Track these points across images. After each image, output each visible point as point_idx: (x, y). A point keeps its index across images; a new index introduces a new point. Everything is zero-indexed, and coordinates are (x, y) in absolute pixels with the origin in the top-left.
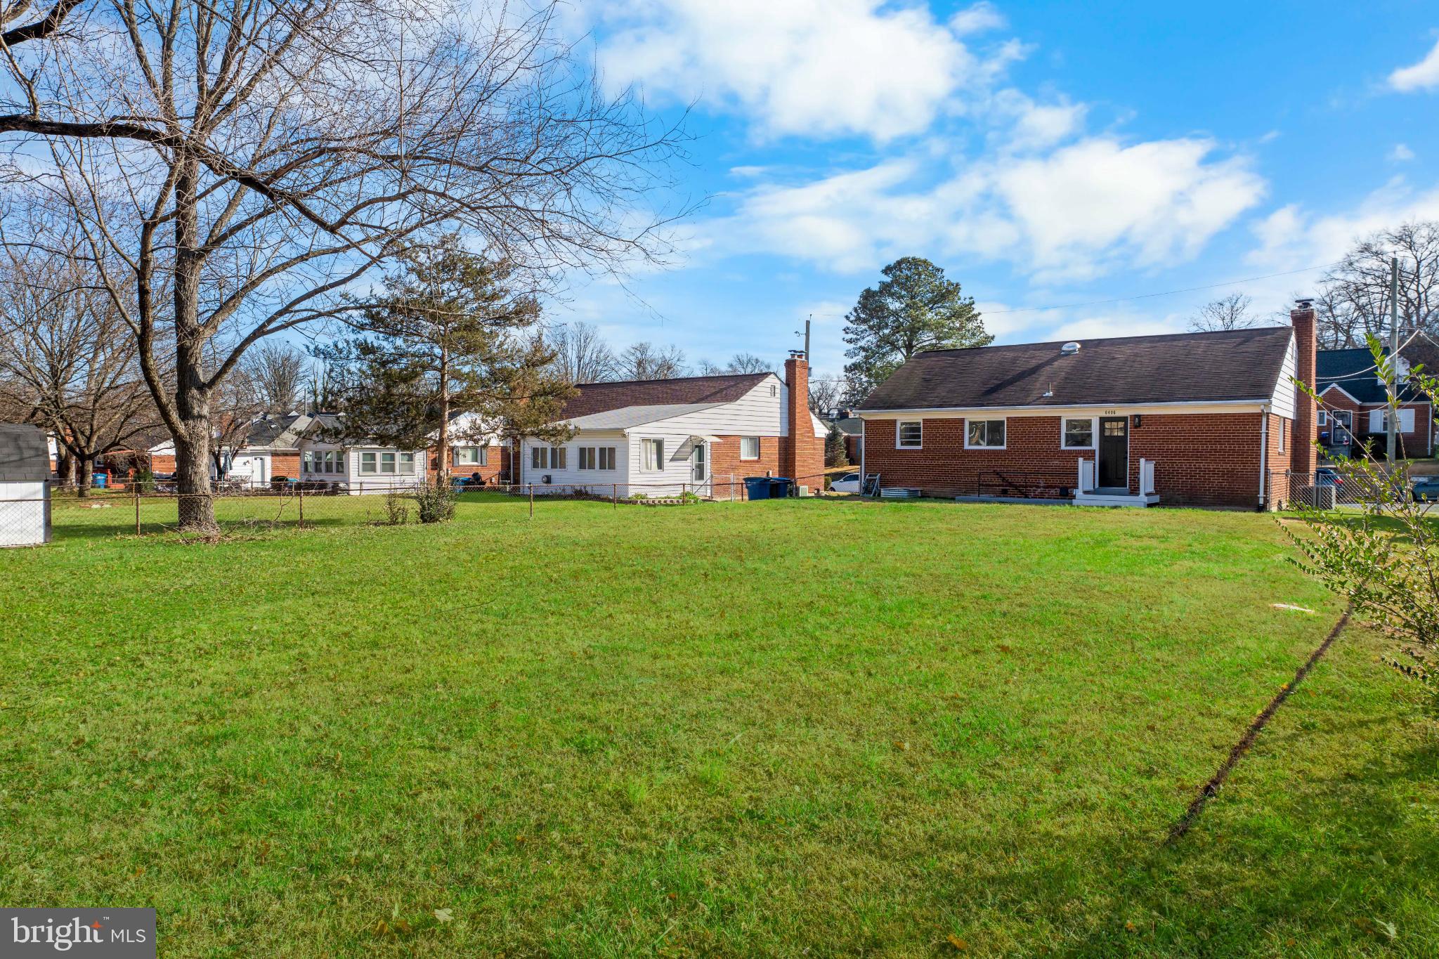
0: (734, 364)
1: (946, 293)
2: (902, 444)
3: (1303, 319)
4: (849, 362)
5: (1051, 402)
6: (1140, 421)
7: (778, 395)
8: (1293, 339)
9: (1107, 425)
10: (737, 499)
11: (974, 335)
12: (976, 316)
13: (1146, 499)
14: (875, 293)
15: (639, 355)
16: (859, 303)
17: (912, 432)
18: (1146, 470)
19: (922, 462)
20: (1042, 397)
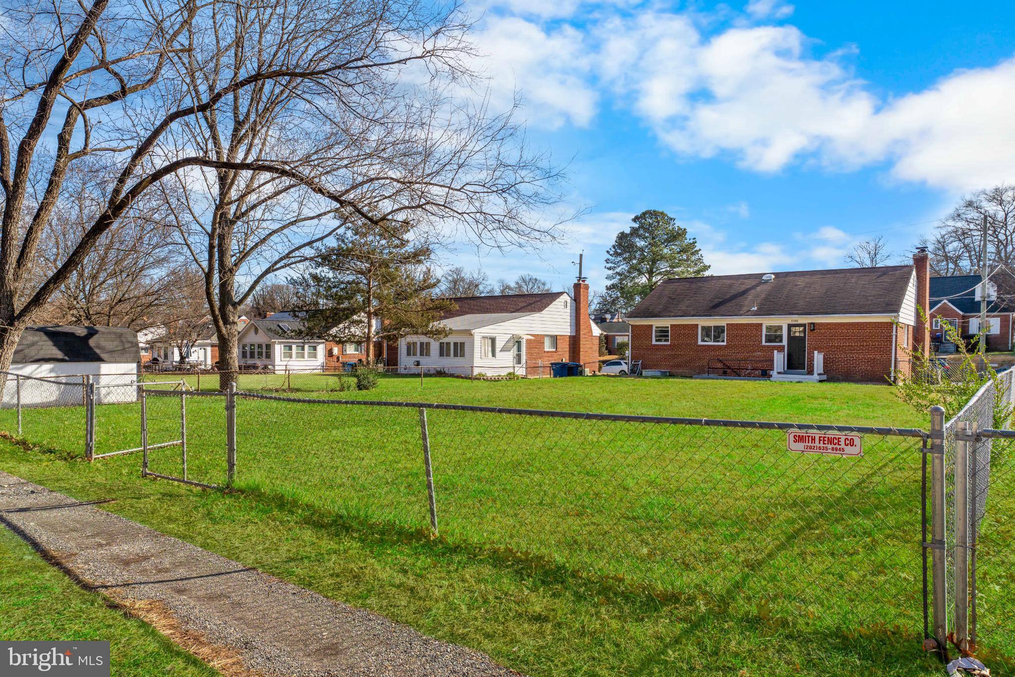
0: (520, 282)
1: (677, 235)
2: (657, 341)
3: (920, 261)
4: (609, 283)
5: (756, 314)
6: (814, 326)
7: (569, 307)
8: (914, 273)
9: (793, 329)
10: (547, 376)
11: (696, 264)
12: (697, 251)
13: (818, 378)
14: (627, 235)
15: (455, 276)
16: (616, 242)
17: (663, 333)
18: (818, 359)
19: (670, 352)
20: (750, 310)
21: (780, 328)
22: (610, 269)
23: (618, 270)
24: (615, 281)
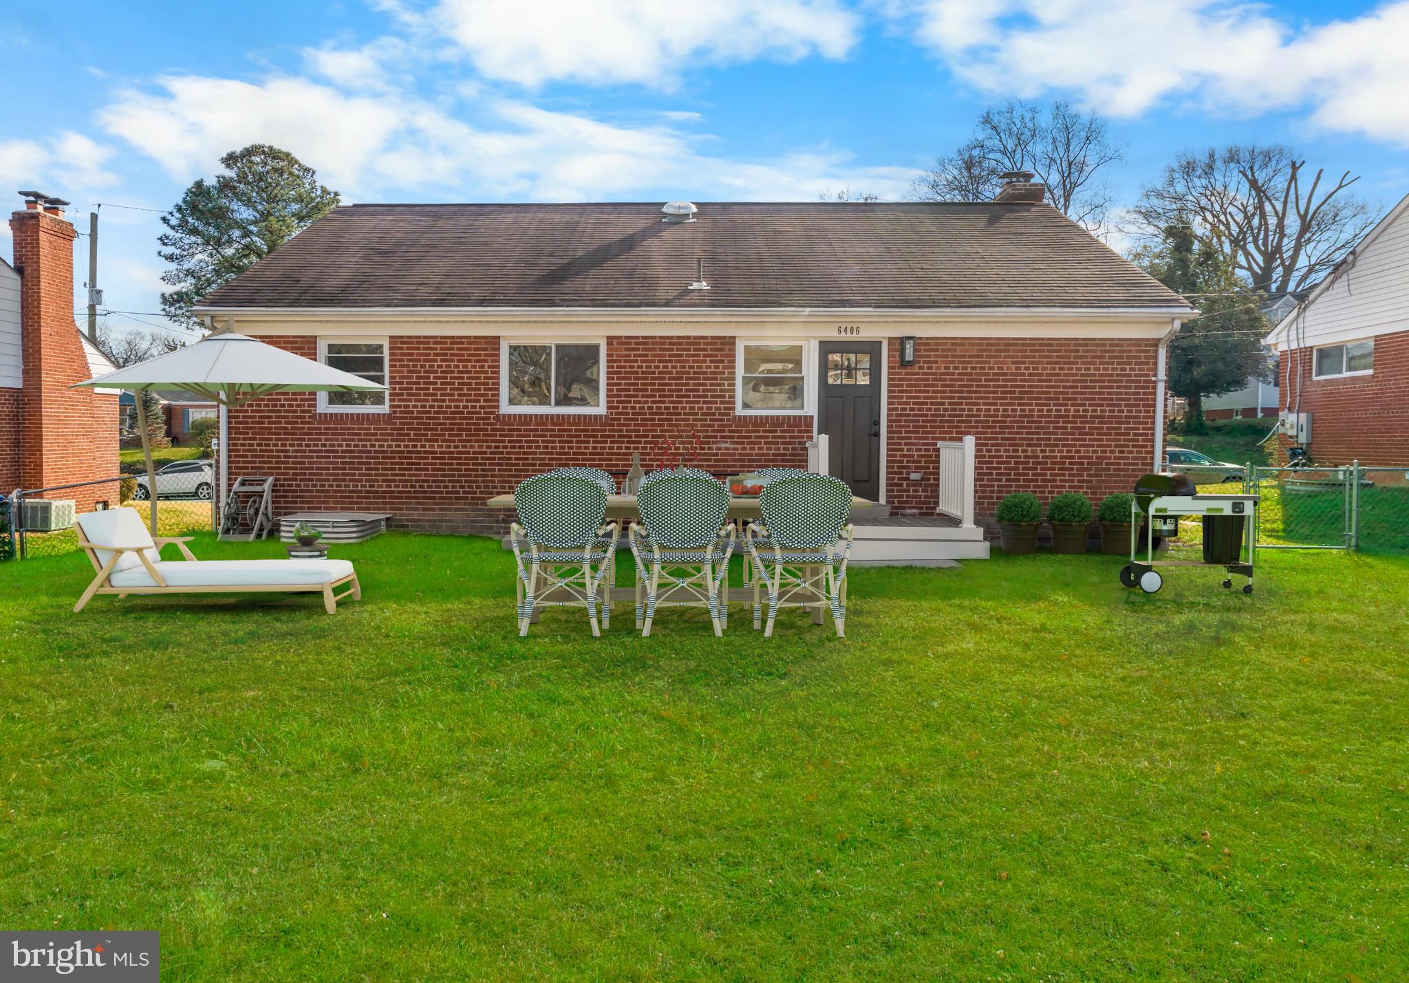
4: (169, 289)
5: (708, 303)
6: (913, 350)
9: (837, 360)
14: (210, 190)
16: (184, 200)
18: (958, 465)
19: (390, 445)
20: (687, 292)
21: (794, 357)
22: (170, 258)
23: (188, 264)
24: (187, 285)
